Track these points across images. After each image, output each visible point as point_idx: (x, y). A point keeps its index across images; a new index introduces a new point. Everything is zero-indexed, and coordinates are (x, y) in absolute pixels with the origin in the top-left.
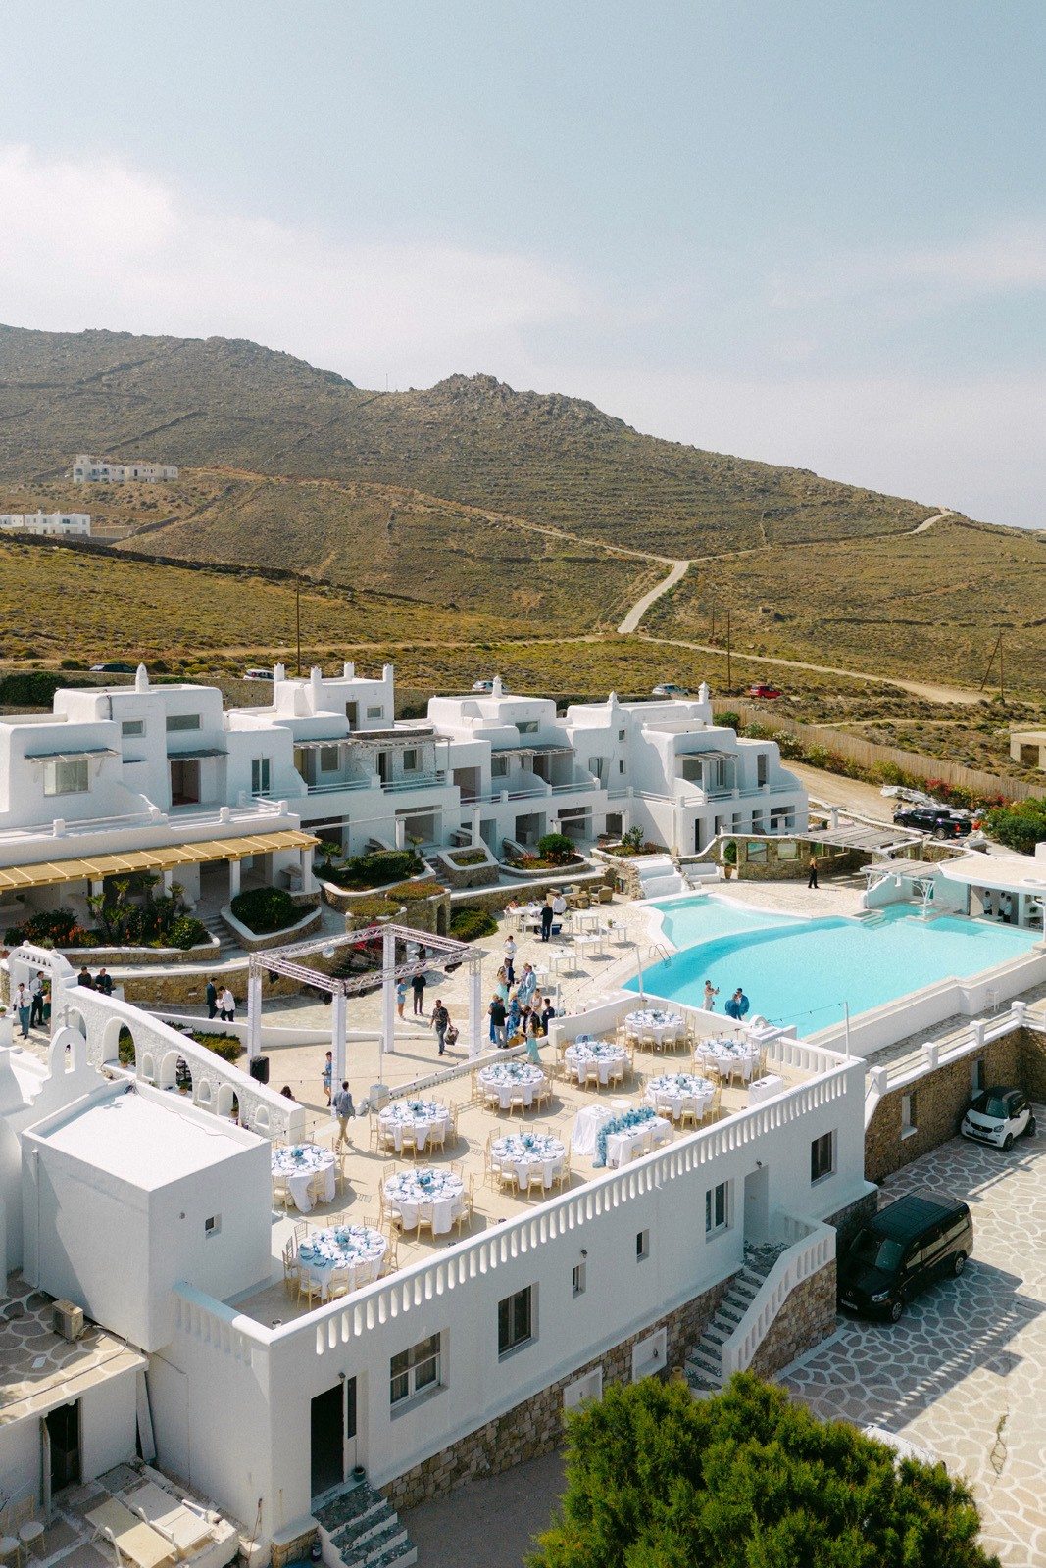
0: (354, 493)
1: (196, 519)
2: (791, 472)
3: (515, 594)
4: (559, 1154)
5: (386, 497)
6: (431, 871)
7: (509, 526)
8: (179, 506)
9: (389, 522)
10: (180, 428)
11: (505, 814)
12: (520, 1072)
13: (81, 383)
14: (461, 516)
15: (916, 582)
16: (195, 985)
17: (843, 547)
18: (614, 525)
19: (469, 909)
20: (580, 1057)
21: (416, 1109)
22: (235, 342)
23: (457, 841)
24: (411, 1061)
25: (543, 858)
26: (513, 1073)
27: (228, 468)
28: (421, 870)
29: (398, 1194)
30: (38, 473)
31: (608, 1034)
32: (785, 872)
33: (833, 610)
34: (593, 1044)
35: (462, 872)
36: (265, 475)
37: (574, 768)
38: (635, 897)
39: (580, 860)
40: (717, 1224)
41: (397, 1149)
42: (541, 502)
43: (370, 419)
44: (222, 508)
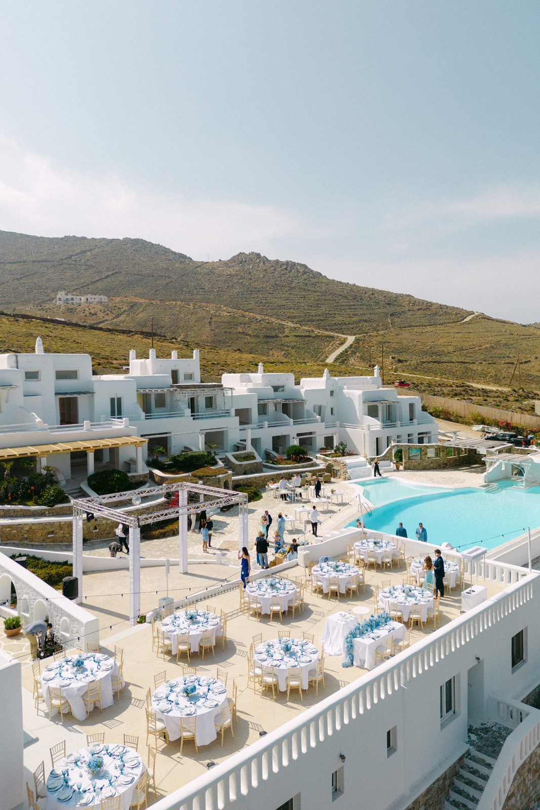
0: (192, 307)
1: (115, 320)
2: (402, 296)
3: (271, 353)
4: (314, 657)
5: (207, 309)
6: (221, 464)
7: (268, 321)
8: (107, 314)
9: (209, 320)
10: (109, 280)
11: (267, 435)
12: (278, 585)
13: (62, 259)
14: (244, 317)
15: (465, 345)
16: (52, 529)
17: (429, 329)
18: (318, 320)
19: (244, 485)
20: (326, 573)
21: (191, 618)
22: (136, 240)
23: (237, 448)
24: (199, 579)
25: (289, 459)
26: (272, 586)
27: (131, 297)
28: (216, 463)
29: (164, 705)
30: (40, 301)
31: (342, 556)
32: (432, 465)
33: (426, 357)
34: (333, 563)
35: (241, 465)
36: (150, 300)
37: (305, 412)
38: (345, 479)
39: (311, 460)
40: (447, 712)
41: (173, 653)
42: (283, 310)
43: (200, 274)
44: (128, 315)
